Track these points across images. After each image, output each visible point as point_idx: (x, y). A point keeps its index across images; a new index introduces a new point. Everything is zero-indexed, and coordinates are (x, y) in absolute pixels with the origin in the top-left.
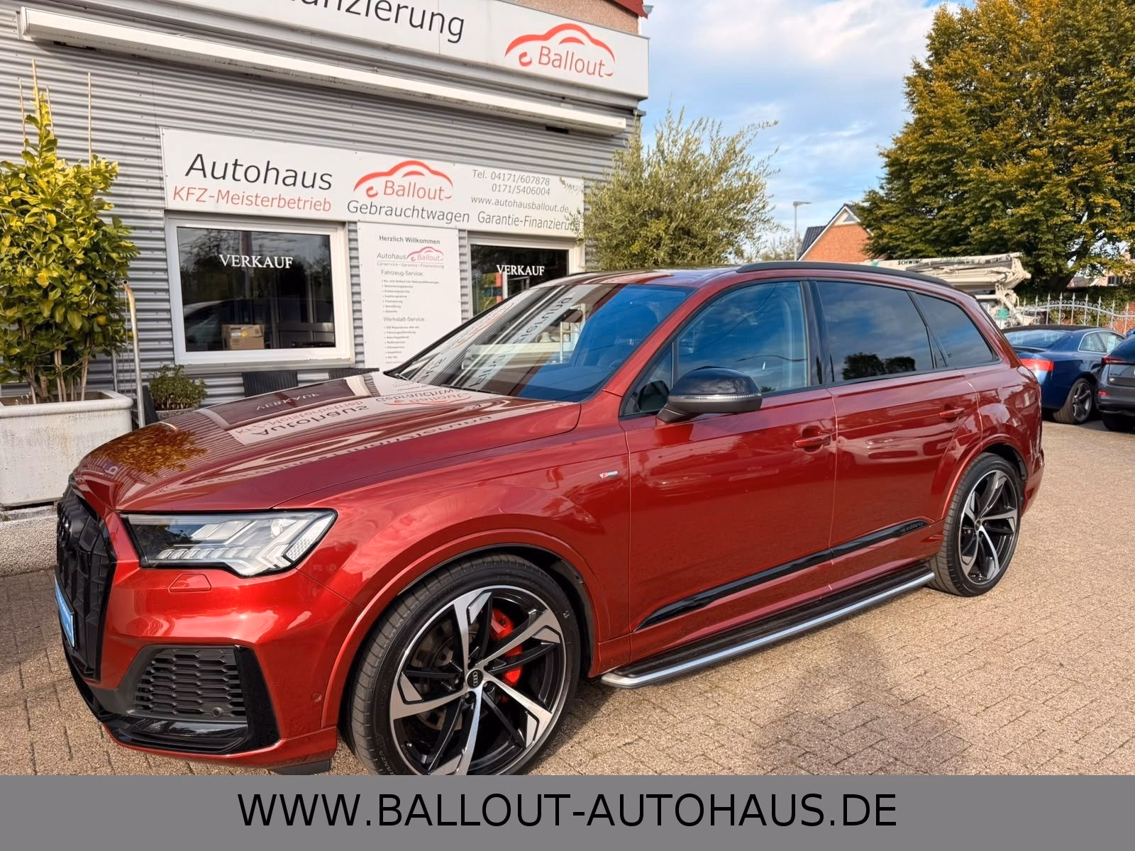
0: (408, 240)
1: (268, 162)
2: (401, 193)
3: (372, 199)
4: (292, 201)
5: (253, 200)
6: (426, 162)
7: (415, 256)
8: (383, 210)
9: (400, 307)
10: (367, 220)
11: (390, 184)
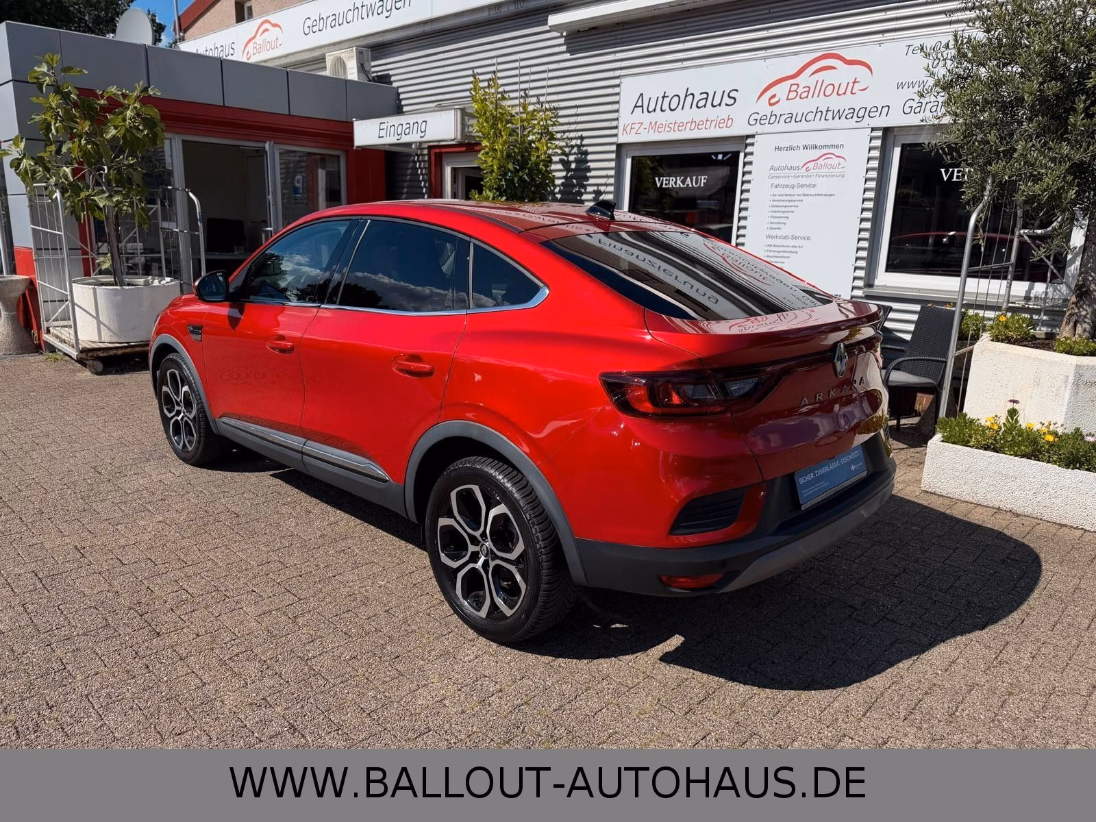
0: (805, 147)
1: (688, 89)
2: (802, 96)
3: (773, 108)
5: (672, 126)
6: (840, 51)
7: (811, 165)
8: (783, 118)
9: (785, 224)
10: (765, 131)
11: (794, 88)
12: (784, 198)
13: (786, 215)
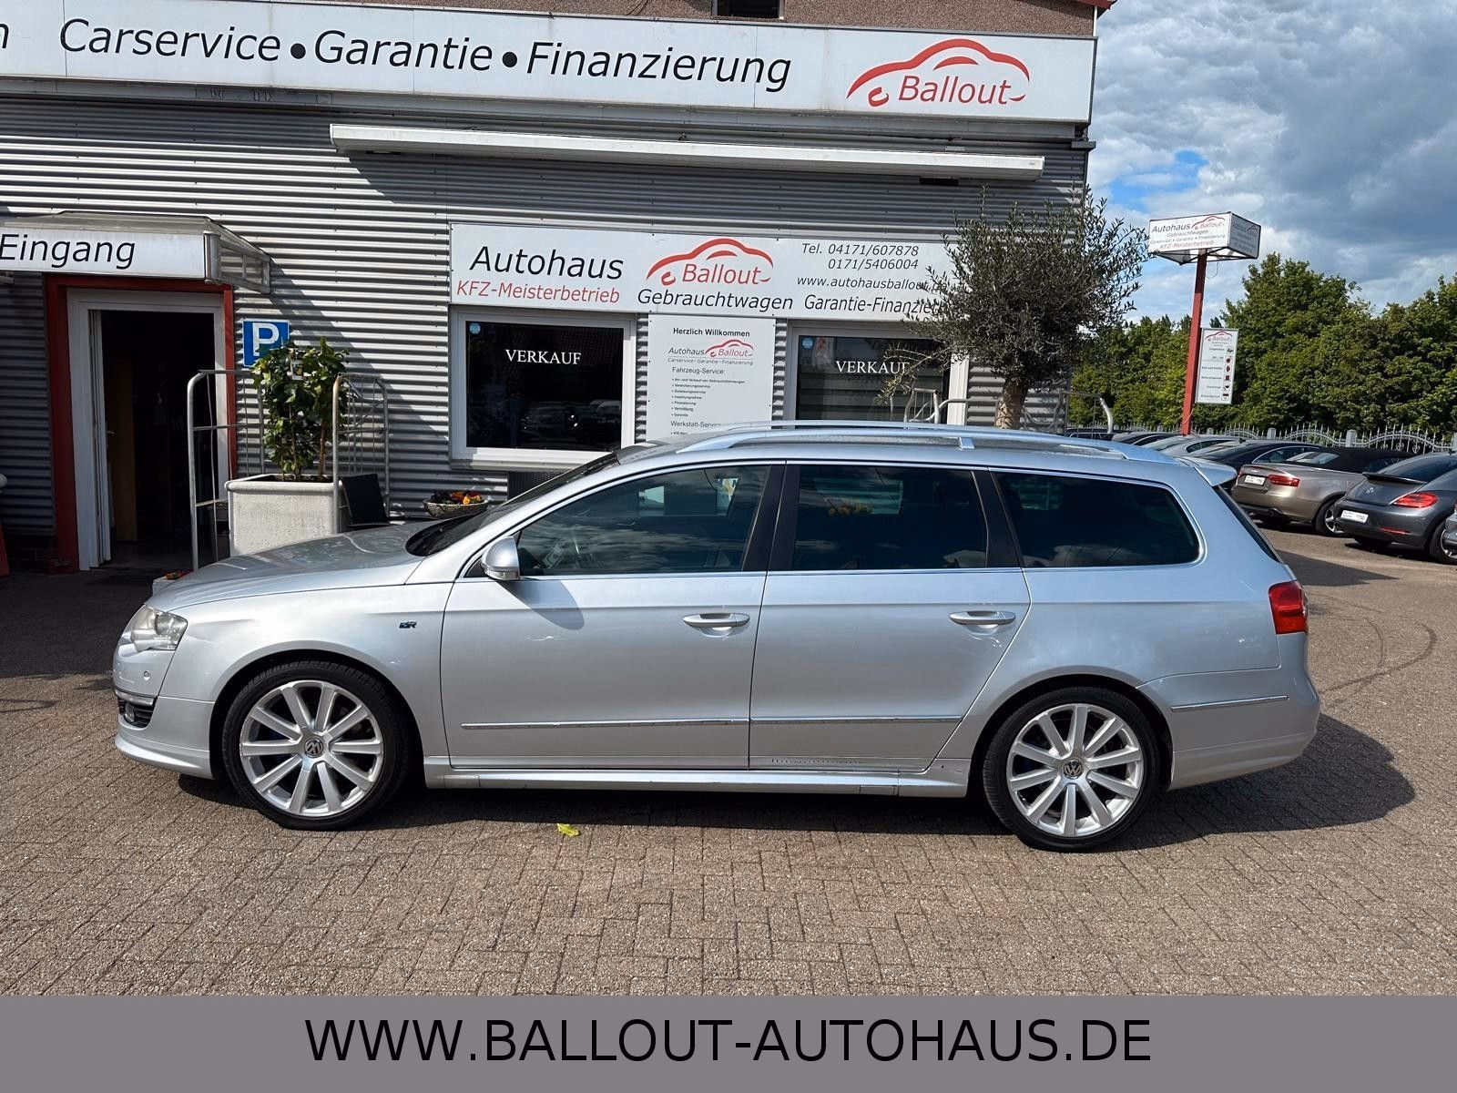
0: (708, 332)
1: (554, 251)
2: (702, 279)
3: (667, 287)
4: (577, 293)
5: (536, 292)
6: (739, 239)
7: (718, 349)
8: (681, 299)
9: (692, 410)
10: (660, 311)
11: (691, 268)
12: (689, 383)
13: (693, 401)
